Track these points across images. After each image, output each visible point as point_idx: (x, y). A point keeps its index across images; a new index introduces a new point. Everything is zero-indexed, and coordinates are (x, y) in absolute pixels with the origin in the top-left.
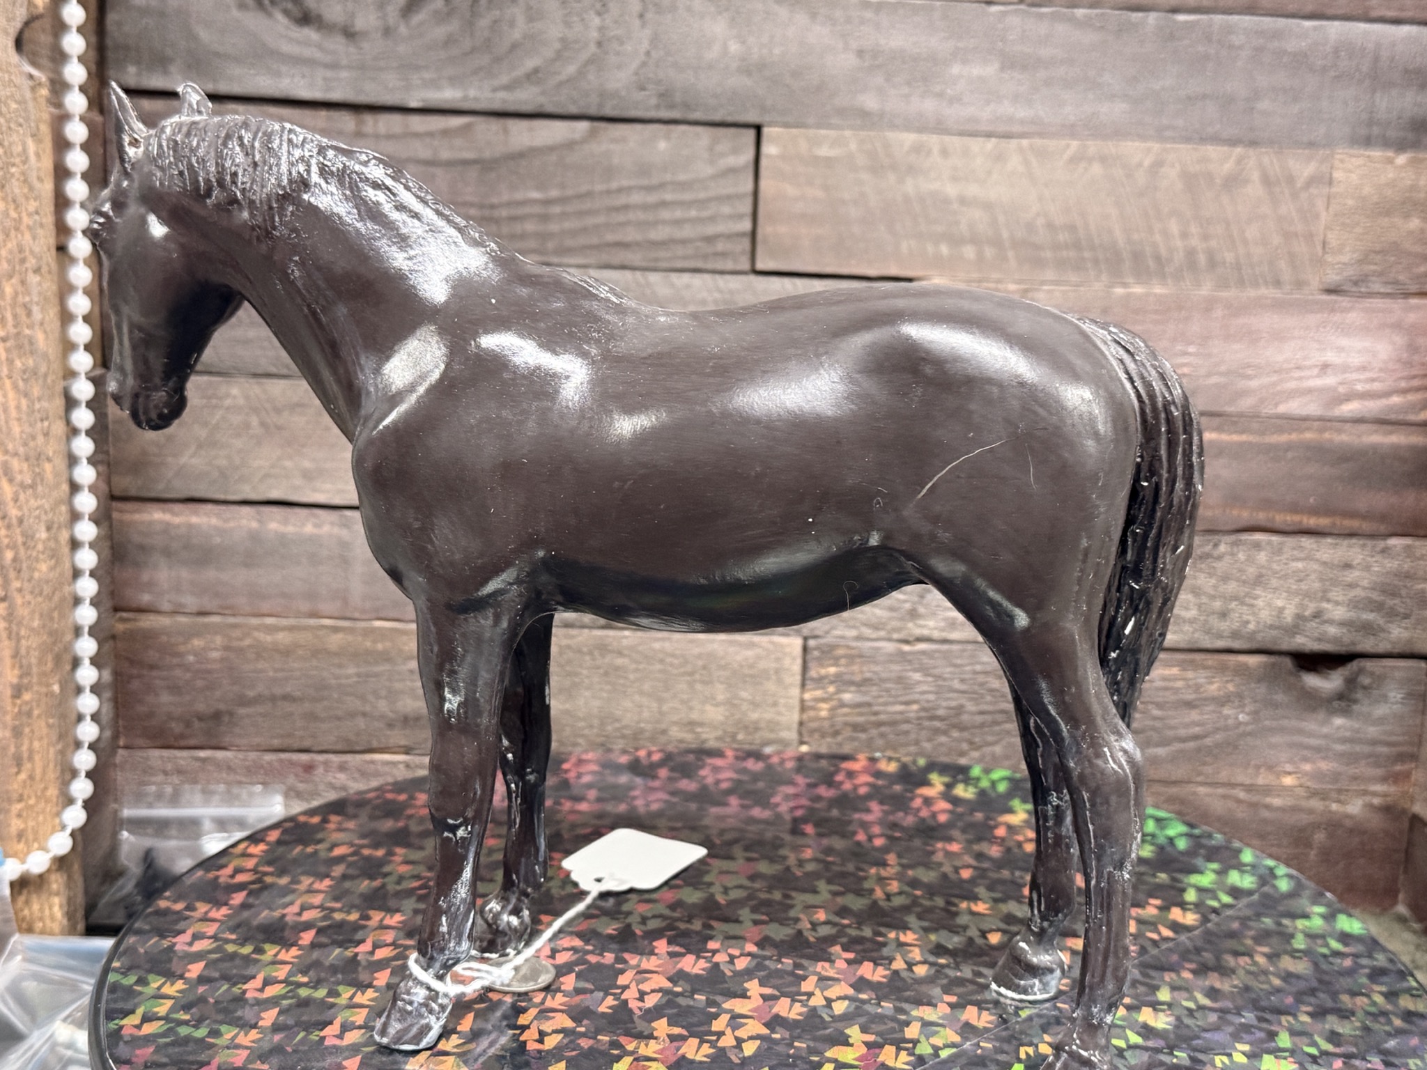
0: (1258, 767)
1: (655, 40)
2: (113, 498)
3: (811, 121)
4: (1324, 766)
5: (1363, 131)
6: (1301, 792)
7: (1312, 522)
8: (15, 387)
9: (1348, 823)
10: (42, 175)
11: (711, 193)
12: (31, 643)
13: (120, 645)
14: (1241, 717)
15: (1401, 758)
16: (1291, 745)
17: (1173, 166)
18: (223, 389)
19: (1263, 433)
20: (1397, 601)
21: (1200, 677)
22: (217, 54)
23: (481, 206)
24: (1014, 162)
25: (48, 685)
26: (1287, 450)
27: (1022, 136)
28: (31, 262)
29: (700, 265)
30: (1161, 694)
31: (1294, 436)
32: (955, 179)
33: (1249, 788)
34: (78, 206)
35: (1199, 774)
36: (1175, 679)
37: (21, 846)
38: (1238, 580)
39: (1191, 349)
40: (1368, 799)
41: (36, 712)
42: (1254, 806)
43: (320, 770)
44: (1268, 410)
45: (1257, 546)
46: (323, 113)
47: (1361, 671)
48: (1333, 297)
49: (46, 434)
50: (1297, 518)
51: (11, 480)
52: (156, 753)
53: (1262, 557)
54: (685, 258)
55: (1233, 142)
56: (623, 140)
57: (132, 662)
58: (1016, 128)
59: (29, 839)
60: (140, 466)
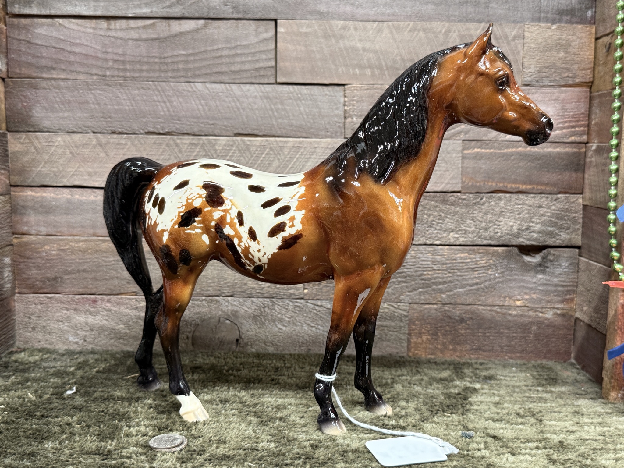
0: (505, 297)
2: (11, 186)
3: (297, 17)
4: (534, 296)
5: (537, 15)
6: (525, 308)
7: (523, 187)
9: (546, 322)
11: (257, 50)
13: (15, 249)
14: (497, 275)
15: (568, 292)
16: (519, 287)
17: (454, 32)
18: (55, 138)
19: (500, 149)
20: (564, 222)
21: (477, 257)
23: (160, 58)
24: (386, 32)
26: (511, 156)
27: (389, 21)
29: (253, 81)
30: (461, 265)
31: (514, 150)
32: (361, 40)
33: (501, 306)
35: (479, 301)
36: (466, 258)
38: (492, 214)
40: (555, 311)
42: (504, 314)
43: (100, 302)
44: (502, 138)
45: (500, 198)
46: (94, 21)
47: (549, 253)
48: (528, 88)
50: (517, 186)
52: (32, 295)
53: (502, 203)
54: (246, 78)
55: (480, 21)
56: (219, 27)
57: (21, 256)
58: (386, 18)
60: (22, 172)
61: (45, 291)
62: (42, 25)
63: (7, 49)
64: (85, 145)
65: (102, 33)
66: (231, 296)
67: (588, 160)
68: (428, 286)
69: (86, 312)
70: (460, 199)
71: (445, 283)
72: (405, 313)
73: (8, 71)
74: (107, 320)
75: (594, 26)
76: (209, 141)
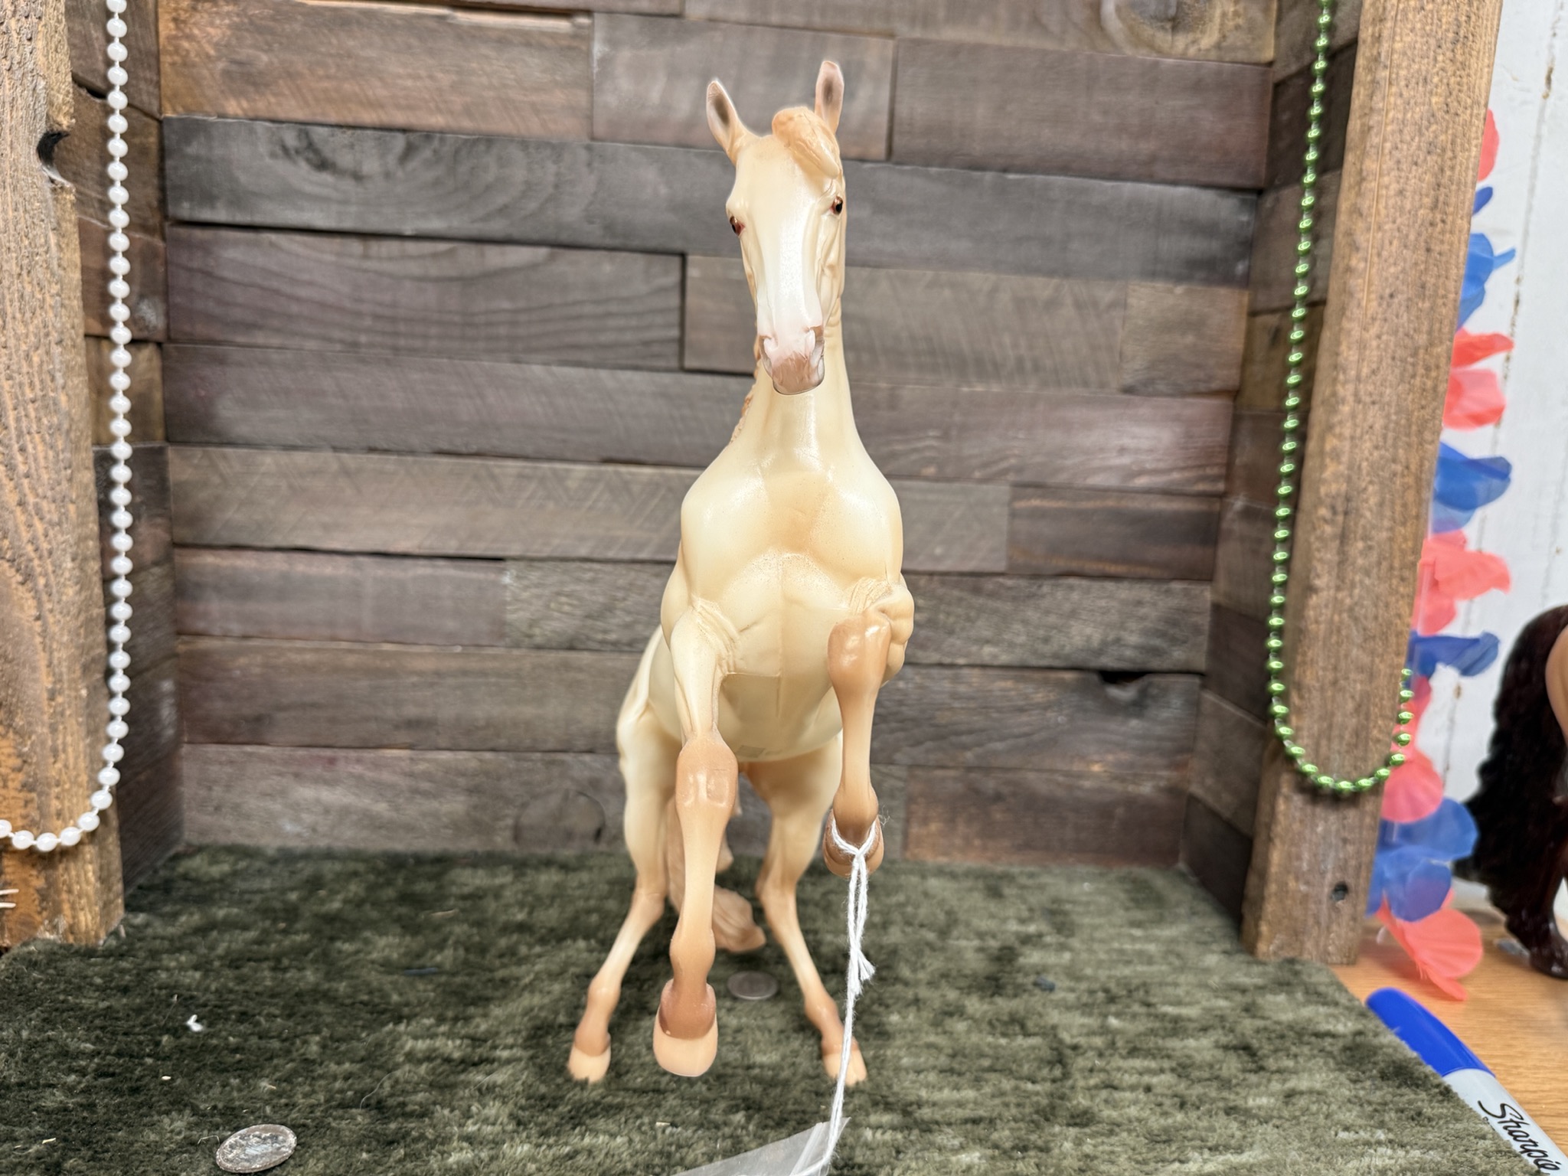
0: (1073, 758)
1: (600, 182)
2: (175, 546)
3: (725, 251)
5: (1150, 267)
6: (1105, 776)
7: (1112, 569)
8: (43, 440)
9: (1141, 801)
10: (65, 264)
11: (648, 307)
12: (61, 655)
13: (182, 662)
14: (1060, 719)
15: (1181, 750)
16: (1099, 741)
17: (1006, 292)
18: (259, 459)
19: (1075, 501)
20: (1177, 630)
21: (1029, 689)
22: (254, 194)
23: (464, 314)
24: (884, 287)
25: (77, 690)
27: (888, 266)
28: (54, 336)
29: (640, 362)
30: (1000, 700)
31: (1099, 503)
33: (1067, 774)
34: (119, 302)
35: (1029, 763)
36: (1009, 690)
37: (59, 823)
38: (1057, 614)
39: (1021, 435)
40: (1156, 782)
41: (68, 712)
42: (1070, 787)
43: (342, 761)
44: (1079, 482)
45: (1071, 588)
46: (338, 240)
47: (1150, 684)
48: (1128, 396)
49: (70, 480)
50: (1101, 566)
51: (41, 519)
52: (213, 747)
53: (1075, 596)
54: (627, 358)
55: (1051, 273)
56: (578, 263)
57: (194, 676)
58: (884, 261)
59: (65, 817)
60: (194, 519)
61: (240, 739)
62: (236, 243)
63: (167, 286)
64: (315, 473)
65: (352, 262)
66: (590, 751)
67: (1225, 525)
68: (942, 737)
69: (318, 780)
70: (1002, 585)
71: (970, 732)
72: (900, 784)
73: (168, 329)
74: (356, 795)
75: (1247, 293)
76: (555, 472)
